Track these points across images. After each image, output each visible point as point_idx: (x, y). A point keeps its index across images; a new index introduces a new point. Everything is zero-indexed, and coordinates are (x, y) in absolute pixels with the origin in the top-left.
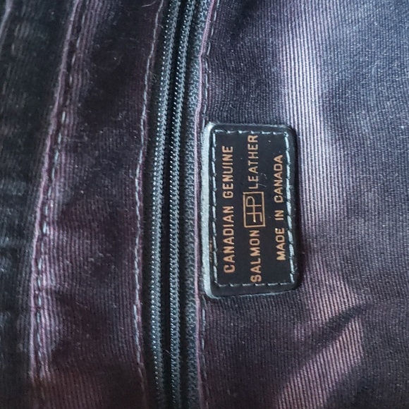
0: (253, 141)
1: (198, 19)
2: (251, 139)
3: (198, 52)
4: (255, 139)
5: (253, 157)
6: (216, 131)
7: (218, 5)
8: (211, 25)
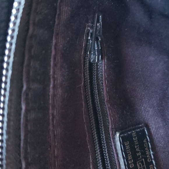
0: (134, 136)
1: (99, 85)
2: (134, 135)
3: (104, 100)
4: (135, 135)
5: (136, 143)
6: (121, 136)
7: (106, 77)
8: (106, 86)
